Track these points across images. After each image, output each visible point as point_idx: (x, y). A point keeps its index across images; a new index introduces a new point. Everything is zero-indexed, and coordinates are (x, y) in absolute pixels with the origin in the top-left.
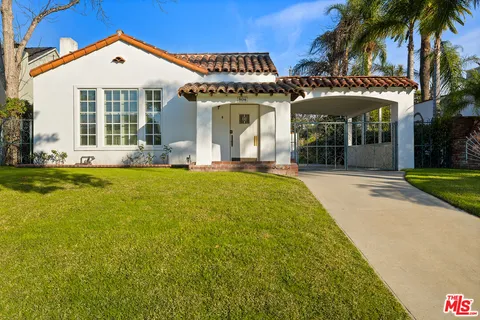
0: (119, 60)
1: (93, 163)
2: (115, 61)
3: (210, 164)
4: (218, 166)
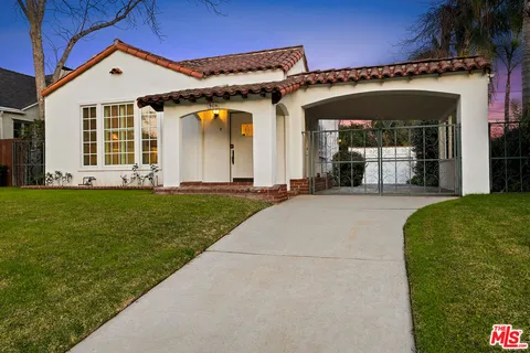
1: (94, 184)
2: (112, 72)
3: (178, 185)
4: (185, 188)
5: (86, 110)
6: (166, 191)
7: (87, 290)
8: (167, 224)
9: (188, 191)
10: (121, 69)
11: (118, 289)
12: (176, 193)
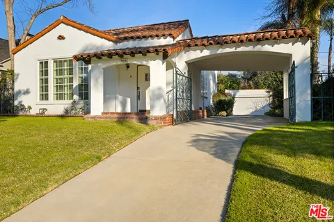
0: (61, 38)
1: (46, 113)
2: (59, 38)
3: (100, 114)
4: (105, 116)
5: (41, 63)
6: (92, 118)
7: (26, 180)
8: (87, 140)
9: (106, 118)
10: (65, 36)
11: (47, 180)
12: (98, 119)
